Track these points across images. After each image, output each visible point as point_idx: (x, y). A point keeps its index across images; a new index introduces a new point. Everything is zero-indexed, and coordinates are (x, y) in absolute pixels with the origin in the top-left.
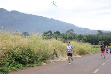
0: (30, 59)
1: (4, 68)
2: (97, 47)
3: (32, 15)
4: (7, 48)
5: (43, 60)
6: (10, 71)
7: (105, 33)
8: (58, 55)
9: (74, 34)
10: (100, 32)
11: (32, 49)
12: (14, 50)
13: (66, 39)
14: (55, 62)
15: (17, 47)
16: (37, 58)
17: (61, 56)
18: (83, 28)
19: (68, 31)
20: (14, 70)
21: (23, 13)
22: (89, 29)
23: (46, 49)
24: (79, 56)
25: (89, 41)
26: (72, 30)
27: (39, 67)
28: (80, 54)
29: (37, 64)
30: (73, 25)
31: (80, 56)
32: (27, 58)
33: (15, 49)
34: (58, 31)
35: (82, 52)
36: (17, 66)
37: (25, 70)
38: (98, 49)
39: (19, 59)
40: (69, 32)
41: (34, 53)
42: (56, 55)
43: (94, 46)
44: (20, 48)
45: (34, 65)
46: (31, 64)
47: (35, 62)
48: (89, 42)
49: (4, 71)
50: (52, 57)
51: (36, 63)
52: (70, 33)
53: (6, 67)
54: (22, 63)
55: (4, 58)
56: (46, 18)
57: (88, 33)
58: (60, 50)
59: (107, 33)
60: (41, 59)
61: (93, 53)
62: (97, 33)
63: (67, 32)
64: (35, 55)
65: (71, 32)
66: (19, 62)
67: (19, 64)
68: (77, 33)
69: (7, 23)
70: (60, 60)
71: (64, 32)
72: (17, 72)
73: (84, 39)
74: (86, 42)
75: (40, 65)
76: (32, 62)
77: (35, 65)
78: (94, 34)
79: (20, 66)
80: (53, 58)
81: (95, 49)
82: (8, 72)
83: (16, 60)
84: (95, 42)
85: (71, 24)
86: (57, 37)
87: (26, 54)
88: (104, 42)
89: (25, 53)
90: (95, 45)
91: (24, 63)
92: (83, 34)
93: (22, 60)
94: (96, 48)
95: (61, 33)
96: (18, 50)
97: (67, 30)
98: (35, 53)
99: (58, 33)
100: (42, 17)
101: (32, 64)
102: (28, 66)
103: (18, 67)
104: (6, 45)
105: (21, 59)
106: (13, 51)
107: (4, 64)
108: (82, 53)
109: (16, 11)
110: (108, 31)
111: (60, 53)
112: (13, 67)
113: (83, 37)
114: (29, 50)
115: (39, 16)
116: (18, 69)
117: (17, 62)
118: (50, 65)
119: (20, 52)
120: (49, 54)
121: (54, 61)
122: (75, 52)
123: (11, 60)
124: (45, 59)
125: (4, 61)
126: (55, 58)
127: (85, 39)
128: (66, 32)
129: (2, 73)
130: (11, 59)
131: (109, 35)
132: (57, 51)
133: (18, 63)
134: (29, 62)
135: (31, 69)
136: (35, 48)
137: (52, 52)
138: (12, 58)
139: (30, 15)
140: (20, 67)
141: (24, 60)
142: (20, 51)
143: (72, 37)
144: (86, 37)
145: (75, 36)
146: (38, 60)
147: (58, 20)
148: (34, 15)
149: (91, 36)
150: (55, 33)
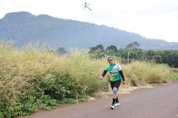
0: (69, 92)
1: (28, 105)
3: (71, 20)
5: (90, 92)
6: (37, 110)
9: (140, 50)
11: (72, 74)
13: (126, 58)
14: (109, 95)
15: (48, 72)
16: (80, 90)
18: (154, 39)
19: (130, 45)
20: (43, 109)
21: (56, 19)
22: (164, 42)
23: (95, 74)
24: (149, 86)
25: (164, 62)
26: (136, 43)
27: (83, 104)
28: (151, 83)
29: (81, 99)
30: (138, 35)
31: (151, 87)
32: (63, 89)
33: (44, 75)
34: (114, 45)
36: (48, 102)
37: (61, 110)
39: (50, 90)
40: (131, 46)
43: (174, 69)
44: (53, 74)
45: (76, 101)
46: (70, 99)
47: (77, 95)
49: (27, 111)
50: (105, 88)
51: (79, 98)
52: (132, 48)
53: (30, 105)
54: (55, 98)
55: (27, 89)
56: (94, 24)
57: (163, 48)
60: (86, 92)
64: (77, 85)
65: (135, 46)
66: (52, 96)
67: (51, 99)
68: (145, 48)
71: (123, 47)
72: (48, 113)
73: (156, 58)
74: (160, 63)
75: (85, 101)
76: (73, 96)
77: (78, 100)
78: (173, 49)
79: (54, 101)
80: (106, 90)
82: (33, 112)
83: (46, 92)
84: (175, 62)
85: (134, 33)
87: (62, 83)
89: (61, 81)
90: (175, 67)
91: (59, 98)
92: (155, 49)
93: (56, 92)
95: (118, 48)
96: (49, 76)
98: (77, 80)
99: (113, 48)
100: (87, 23)
102: (65, 103)
103: (49, 104)
105: (54, 92)
106: (42, 77)
107: (27, 99)
108: (154, 80)
109: (47, 15)
112: (42, 105)
113: (154, 54)
114: (67, 76)
115: (83, 22)
116: (50, 108)
117: (48, 96)
118: (101, 101)
119: (53, 79)
120: (99, 82)
121: (107, 93)
122: (143, 78)
124: (93, 92)
125: (27, 95)
126: (110, 88)
127: (158, 58)
128: (126, 47)
129: (24, 114)
130: (38, 91)
133: (50, 98)
134: (68, 96)
136: (76, 73)
137: (105, 80)
138: (40, 89)
139: (69, 21)
140: (52, 104)
141: (59, 93)
143: (137, 54)
144: (160, 54)
145: (140, 53)
146: (82, 92)
147: (113, 28)
148: (75, 21)
149: (169, 52)
150: (109, 48)
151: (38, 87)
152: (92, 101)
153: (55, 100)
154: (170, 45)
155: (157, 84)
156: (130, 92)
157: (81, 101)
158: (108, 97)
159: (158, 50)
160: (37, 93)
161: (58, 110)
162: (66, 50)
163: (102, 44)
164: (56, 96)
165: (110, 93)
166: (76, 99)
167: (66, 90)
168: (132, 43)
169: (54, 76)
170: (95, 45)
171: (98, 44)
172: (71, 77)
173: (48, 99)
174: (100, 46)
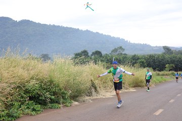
0: (53, 97)
1: (13, 111)
3: (54, 26)
4: (16, 81)
5: (74, 97)
6: (22, 115)
7: (175, 50)
8: (98, 89)
9: (125, 54)
10: (167, 49)
11: (56, 80)
13: (111, 63)
14: (93, 100)
15: (32, 78)
16: (64, 95)
17: (104, 91)
18: (139, 44)
19: (115, 50)
20: (28, 114)
21: (39, 24)
22: (149, 46)
23: (79, 79)
24: (132, 90)
25: (149, 65)
26: (121, 47)
27: (67, 108)
28: (134, 87)
29: (65, 104)
30: (123, 40)
31: (134, 90)
32: (48, 95)
33: (28, 82)
34: (99, 50)
35: (137, 84)
36: (32, 108)
37: (45, 114)
38: (163, 77)
39: (35, 96)
40: (116, 51)
41: (58, 86)
42: (95, 88)
43: (158, 72)
44: (37, 80)
46: (55, 104)
47: (62, 100)
48: (150, 67)
49: (12, 116)
50: (88, 92)
51: (63, 103)
52: (118, 53)
53: (15, 110)
54: (40, 104)
55: (12, 95)
56: (78, 29)
57: (147, 53)
58: (101, 81)
59: (180, 51)
60: (70, 97)
61: (156, 84)
62: (163, 51)
63: (112, 52)
64: (61, 90)
65: (120, 51)
66: (36, 102)
67: (36, 105)
68: (130, 53)
69: (15, 41)
70: (101, 97)
72: (33, 117)
73: (141, 62)
74: (144, 67)
75: (69, 105)
76: (57, 102)
77: (62, 105)
78: (156, 53)
79: (38, 107)
80: (90, 94)
81: (159, 78)
82: (19, 117)
83: (31, 98)
84: (159, 66)
85: (119, 38)
86: (96, 61)
87: (47, 89)
88: (173, 65)
89: (45, 87)
90: (159, 71)
91: (43, 103)
92: (139, 53)
93: (41, 98)
94: (161, 76)
95: (104, 53)
96: (33, 82)
98: (61, 86)
99: (98, 53)
102: (50, 108)
103: (34, 110)
104: (14, 75)
105: (38, 97)
106: (26, 84)
107: (12, 105)
109: (29, 21)
111: (101, 85)
112: (27, 110)
113: (138, 59)
114: (51, 82)
115: (67, 27)
116: (35, 113)
117: (32, 101)
119: (37, 85)
120: (82, 87)
121: (91, 98)
122: (126, 83)
124: (77, 96)
125: (11, 101)
126: (94, 93)
127: (143, 62)
129: (10, 119)
130: (22, 97)
132: (96, 82)
133: (34, 104)
134: (52, 101)
135: (55, 111)
136: (60, 79)
137: (89, 84)
138: (24, 95)
139: (52, 26)
140: (37, 109)
141: (44, 98)
142: (37, 83)
143: (122, 59)
144: (145, 59)
145: (125, 57)
146: (66, 97)
147: (97, 33)
148: (58, 26)
149: (153, 56)
150: (93, 54)
151: (22, 94)
152: (76, 105)
154: (154, 49)
155: (140, 88)
157: (66, 106)
158: (91, 102)
159: (142, 54)
160: (22, 100)
161: (43, 115)
162: (50, 56)
163: (86, 49)
164: (40, 102)
165: (94, 98)
166: (60, 104)
167: (50, 96)
168: (117, 48)
169: (38, 82)
171: (82, 50)
172: (55, 83)
173: (32, 105)
174: (85, 53)
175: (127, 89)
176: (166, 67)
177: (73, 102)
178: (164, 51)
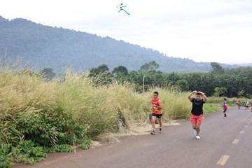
0: (62, 135)
2: (211, 102)
3: (61, 29)
4: (5, 108)
5: (94, 135)
7: (227, 69)
8: (127, 121)
9: (159, 72)
10: (216, 66)
11: (66, 109)
12: (22, 111)
13: (141, 84)
14: (121, 138)
15: (30, 105)
16: (78, 131)
17: (135, 125)
18: (178, 58)
19: (146, 66)
20: (22, 162)
21: (40, 26)
22: (192, 62)
23: (101, 107)
24: (174, 123)
26: (154, 63)
27: (84, 152)
28: (176, 119)
29: (80, 146)
30: (157, 52)
31: (177, 124)
32: (54, 131)
34: (123, 65)
36: (30, 151)
37: (51, 162)
38: (213, 104)
39: (34, 133)
40: (148, 68)
41: (70, 118)
42: (124, 120)
44: (39, 107)
45: (72, 147)
46: (64, 146)
47: (75, 139)
50: (114, 128)
51: (77, 143)
52: (149, 70)
53: (2, 156)
54: (41, 146)
56: (95, 35)
57: (190, 71)
58: (131, 109)
59: (233, 69)
60: (88, 134)
63: (143, 67)
64: (74, 124)
65: (152, 68)
66: (36, 142)
67: (35, 146)
68: (166, 70)
70: (132, 133)
71: (137, 69)
73: (181, 83)
75: (86, 147)
76: (67, 141)
77: (75, 147)
78: (202, 71)
79: (39, 150)
80: (117, 130)
81: (208, 106)
83: (27, 136)
85: (152, 49)
87: (52, 122)
88: (225, 89)
92: (179, 71)
93: (43, 136)
94: (210, 104)
95: (130, 69)
96: (31, 111)
97: (144, 64)
98: (75, 117)
99: (122, 70)
100: (85, 34)
101: (67, 146)
102: (57, 151)
103: (32, 155)
105: (39, 135)
108: (180, 115)
109: (26, 20)
110: (235, 65)
111: (131, 117)
113: (178, 79)
114: (60, 111)
115: (80, 32)
116: (33, 160)
117: (30, 141)
118: (110, 147)
119: (37, 116)
120: (106, 119)
121: (118, 135)
122: (166, 113)
123: (14, 136)
124: (97, 133)
127: (184, 84)
128: (139, 69)
130: (14, 134)
131: (236, 74)
132: (125, 112)
133: (33, 145)
134: (61, 141)
135: (65, 157)
136: (73, 107)
137: (114, 116)
138: (17, 131)
139: (59, 29)
140: (37, 154)
141: (47, 136)
142: (37, 113)
143: (155, 79)
144: (187, 79)
145: (160, 77)
146: (82, 135)
147: (122, 41)
148: (68, 30)
149: (198, 76)
150: (116, 70)
151: (14, 129)
152: (97, 148)
153: (41, 148)
154: (199, 66)
155: (184, 120)
156: (149, 132)
157: (81, 148)
158: (119, 141)
159: (183, 73)
160: (12, 138)
161: (46, 163)
163: (106, 64)
164: (43, 141)
165: (121, 135)
166: (72, 145)
167: (57, 133)
168: (148, 63)
169: (38, 111)
170: (97, 66)
171: (101, 64)
172: (64, 113)
173: (29, 146)
174: (104, 68)
175: (166, 122)
176: (215, 92)
177: (92, 141)
178: (212, 69)
